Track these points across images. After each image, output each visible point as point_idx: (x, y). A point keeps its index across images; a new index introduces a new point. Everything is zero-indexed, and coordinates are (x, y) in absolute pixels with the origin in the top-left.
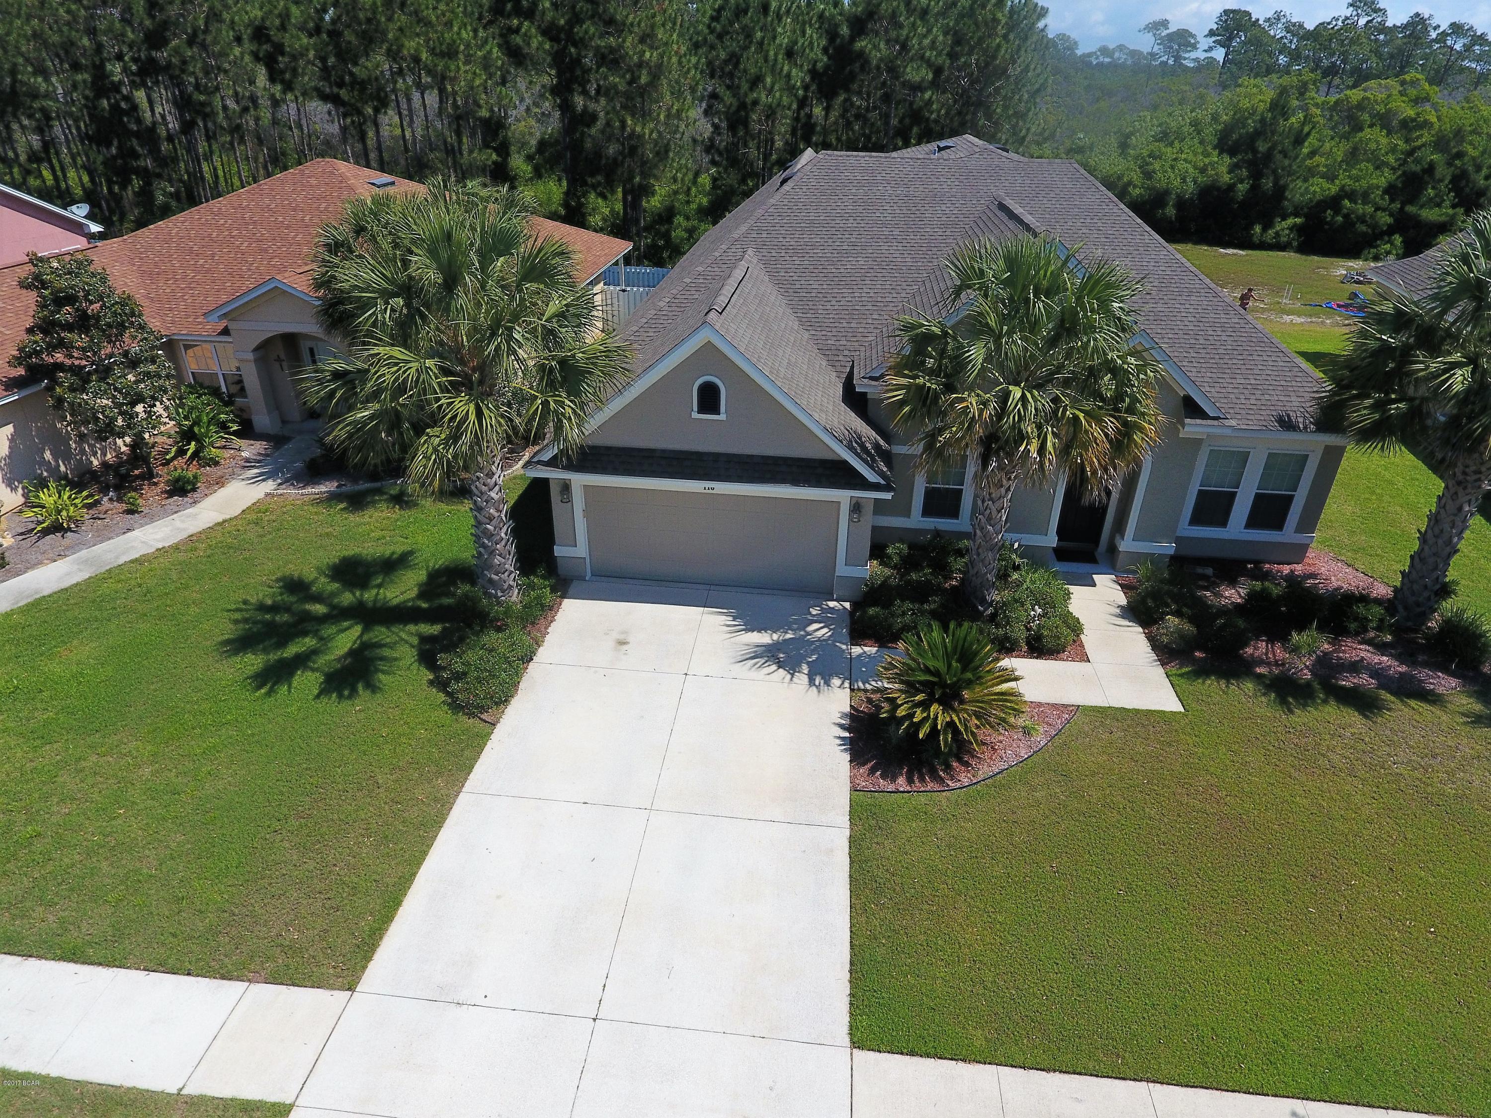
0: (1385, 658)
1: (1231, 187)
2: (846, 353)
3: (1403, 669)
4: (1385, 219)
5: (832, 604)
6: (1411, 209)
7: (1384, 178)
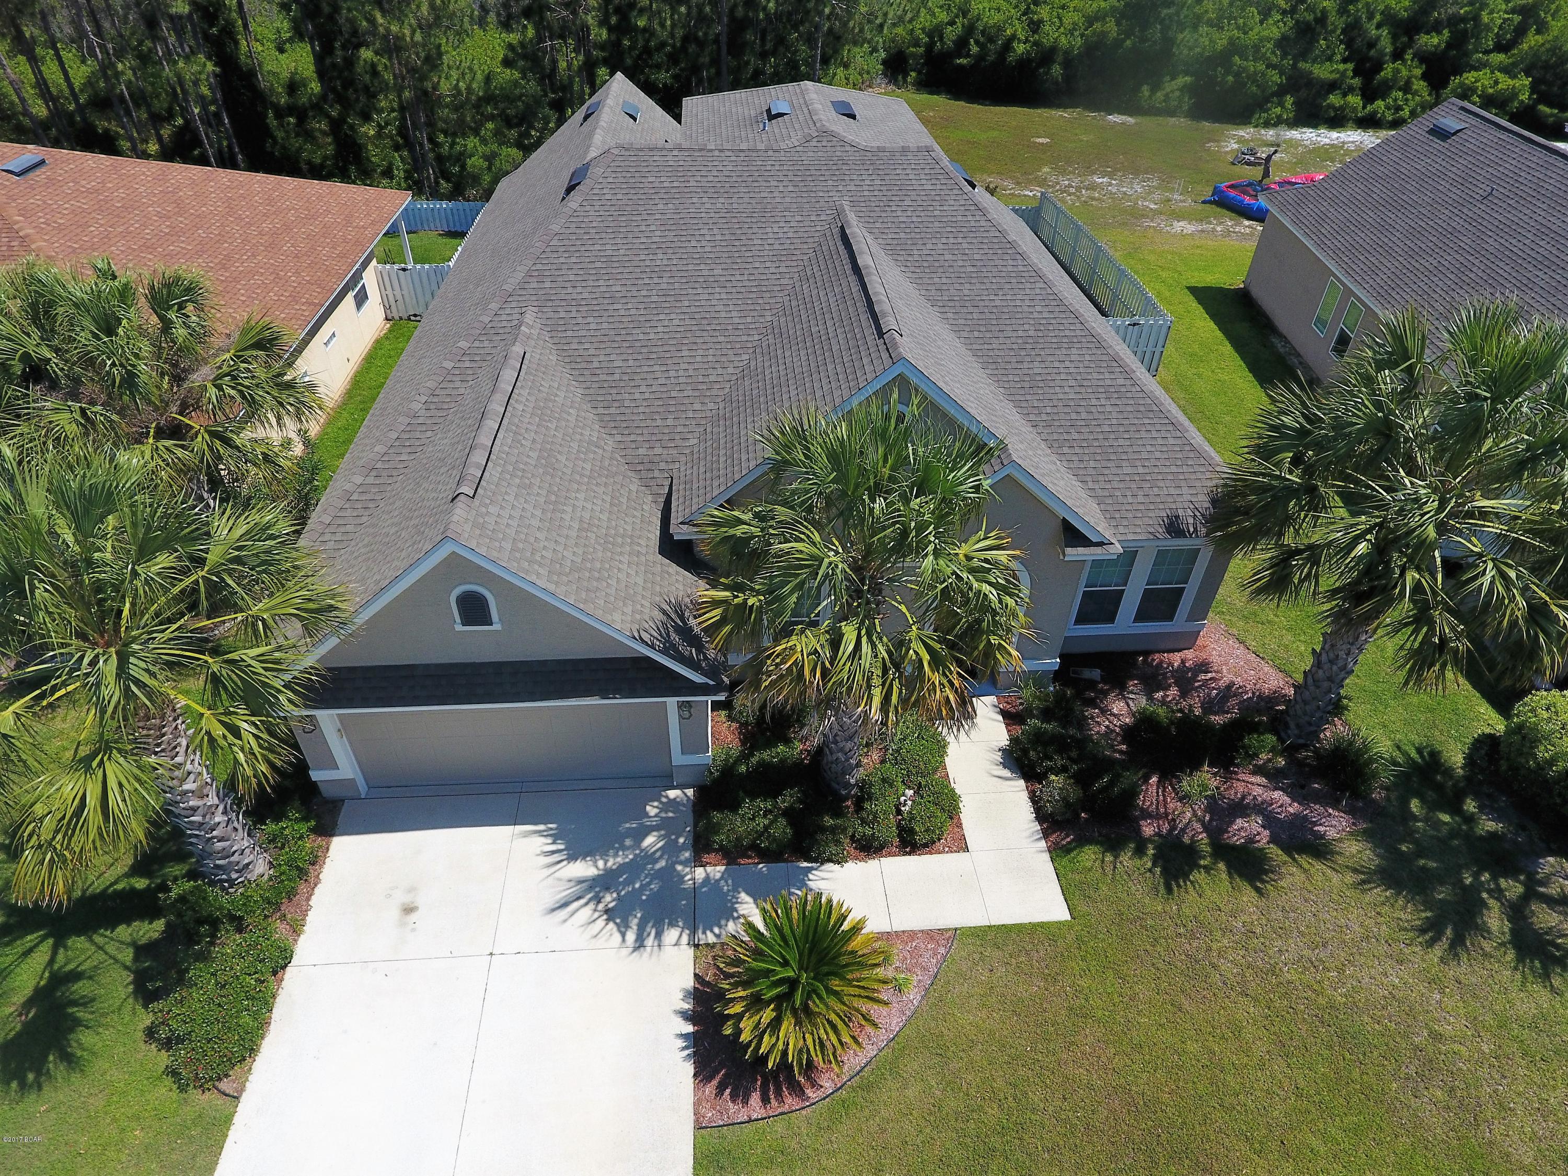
0: (1277, 794)
1: (1118, 43)
2: (663, 465)
3: (1294, 808)
4: (1275, 77)
5: (673, 794)
6: (1302, 65)
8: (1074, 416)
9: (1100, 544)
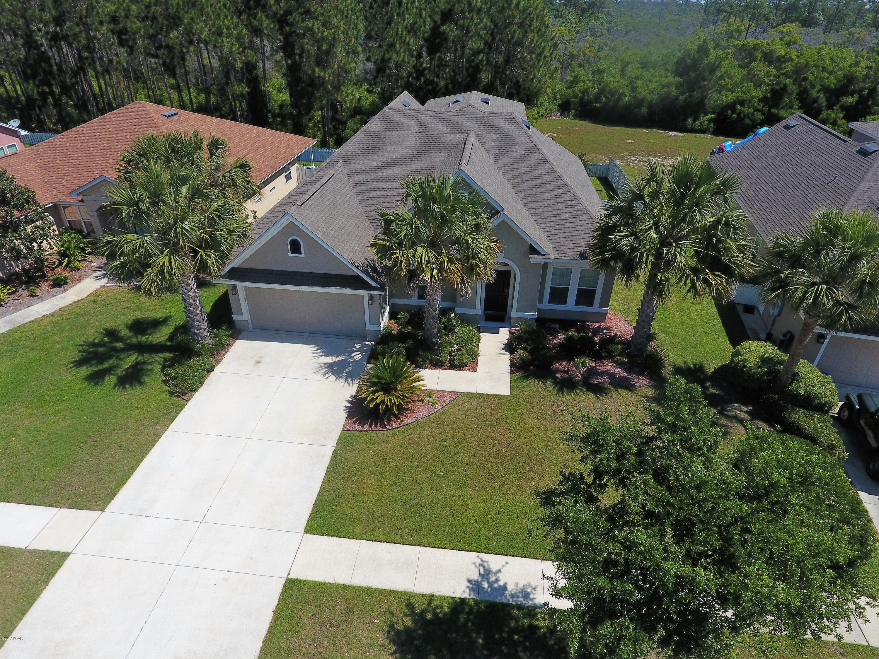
0: (619, 370)
1: (676, 98)
3: (624, 375)
4: (759, 116)
5: (367, 343)
6: (774, 110)
7: (759, 93)
8: (550, 213)
9: (545, 255)
